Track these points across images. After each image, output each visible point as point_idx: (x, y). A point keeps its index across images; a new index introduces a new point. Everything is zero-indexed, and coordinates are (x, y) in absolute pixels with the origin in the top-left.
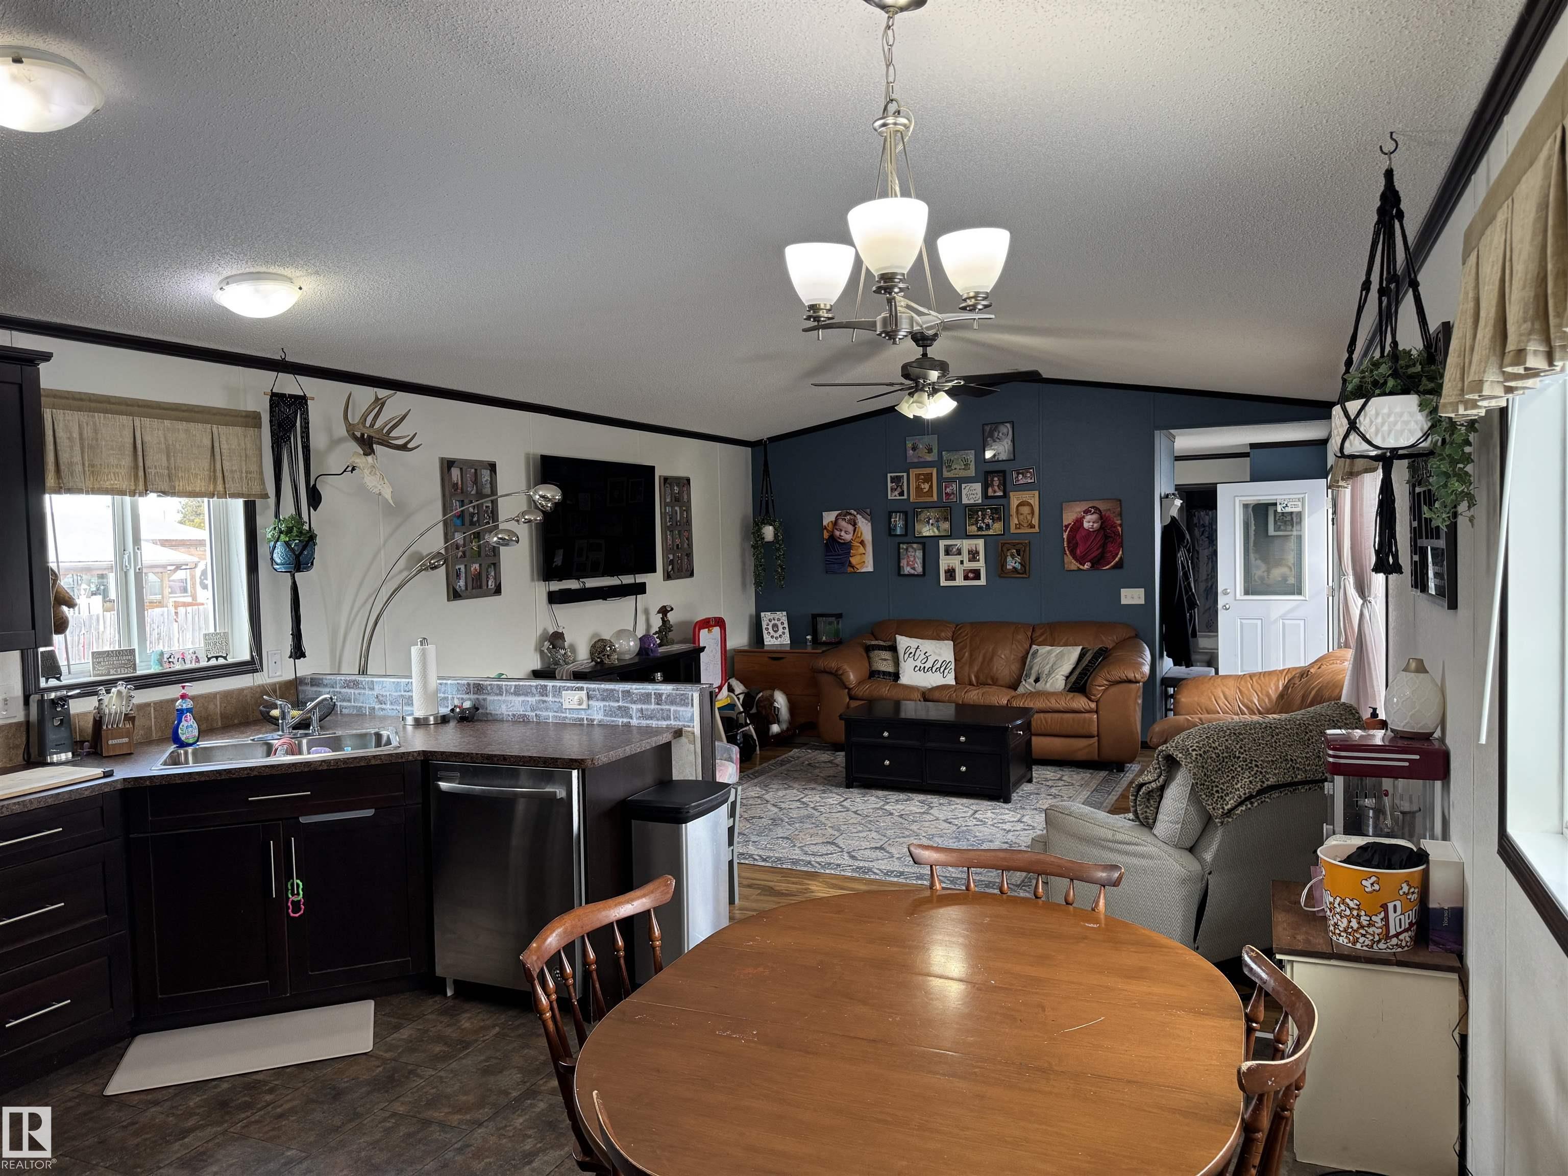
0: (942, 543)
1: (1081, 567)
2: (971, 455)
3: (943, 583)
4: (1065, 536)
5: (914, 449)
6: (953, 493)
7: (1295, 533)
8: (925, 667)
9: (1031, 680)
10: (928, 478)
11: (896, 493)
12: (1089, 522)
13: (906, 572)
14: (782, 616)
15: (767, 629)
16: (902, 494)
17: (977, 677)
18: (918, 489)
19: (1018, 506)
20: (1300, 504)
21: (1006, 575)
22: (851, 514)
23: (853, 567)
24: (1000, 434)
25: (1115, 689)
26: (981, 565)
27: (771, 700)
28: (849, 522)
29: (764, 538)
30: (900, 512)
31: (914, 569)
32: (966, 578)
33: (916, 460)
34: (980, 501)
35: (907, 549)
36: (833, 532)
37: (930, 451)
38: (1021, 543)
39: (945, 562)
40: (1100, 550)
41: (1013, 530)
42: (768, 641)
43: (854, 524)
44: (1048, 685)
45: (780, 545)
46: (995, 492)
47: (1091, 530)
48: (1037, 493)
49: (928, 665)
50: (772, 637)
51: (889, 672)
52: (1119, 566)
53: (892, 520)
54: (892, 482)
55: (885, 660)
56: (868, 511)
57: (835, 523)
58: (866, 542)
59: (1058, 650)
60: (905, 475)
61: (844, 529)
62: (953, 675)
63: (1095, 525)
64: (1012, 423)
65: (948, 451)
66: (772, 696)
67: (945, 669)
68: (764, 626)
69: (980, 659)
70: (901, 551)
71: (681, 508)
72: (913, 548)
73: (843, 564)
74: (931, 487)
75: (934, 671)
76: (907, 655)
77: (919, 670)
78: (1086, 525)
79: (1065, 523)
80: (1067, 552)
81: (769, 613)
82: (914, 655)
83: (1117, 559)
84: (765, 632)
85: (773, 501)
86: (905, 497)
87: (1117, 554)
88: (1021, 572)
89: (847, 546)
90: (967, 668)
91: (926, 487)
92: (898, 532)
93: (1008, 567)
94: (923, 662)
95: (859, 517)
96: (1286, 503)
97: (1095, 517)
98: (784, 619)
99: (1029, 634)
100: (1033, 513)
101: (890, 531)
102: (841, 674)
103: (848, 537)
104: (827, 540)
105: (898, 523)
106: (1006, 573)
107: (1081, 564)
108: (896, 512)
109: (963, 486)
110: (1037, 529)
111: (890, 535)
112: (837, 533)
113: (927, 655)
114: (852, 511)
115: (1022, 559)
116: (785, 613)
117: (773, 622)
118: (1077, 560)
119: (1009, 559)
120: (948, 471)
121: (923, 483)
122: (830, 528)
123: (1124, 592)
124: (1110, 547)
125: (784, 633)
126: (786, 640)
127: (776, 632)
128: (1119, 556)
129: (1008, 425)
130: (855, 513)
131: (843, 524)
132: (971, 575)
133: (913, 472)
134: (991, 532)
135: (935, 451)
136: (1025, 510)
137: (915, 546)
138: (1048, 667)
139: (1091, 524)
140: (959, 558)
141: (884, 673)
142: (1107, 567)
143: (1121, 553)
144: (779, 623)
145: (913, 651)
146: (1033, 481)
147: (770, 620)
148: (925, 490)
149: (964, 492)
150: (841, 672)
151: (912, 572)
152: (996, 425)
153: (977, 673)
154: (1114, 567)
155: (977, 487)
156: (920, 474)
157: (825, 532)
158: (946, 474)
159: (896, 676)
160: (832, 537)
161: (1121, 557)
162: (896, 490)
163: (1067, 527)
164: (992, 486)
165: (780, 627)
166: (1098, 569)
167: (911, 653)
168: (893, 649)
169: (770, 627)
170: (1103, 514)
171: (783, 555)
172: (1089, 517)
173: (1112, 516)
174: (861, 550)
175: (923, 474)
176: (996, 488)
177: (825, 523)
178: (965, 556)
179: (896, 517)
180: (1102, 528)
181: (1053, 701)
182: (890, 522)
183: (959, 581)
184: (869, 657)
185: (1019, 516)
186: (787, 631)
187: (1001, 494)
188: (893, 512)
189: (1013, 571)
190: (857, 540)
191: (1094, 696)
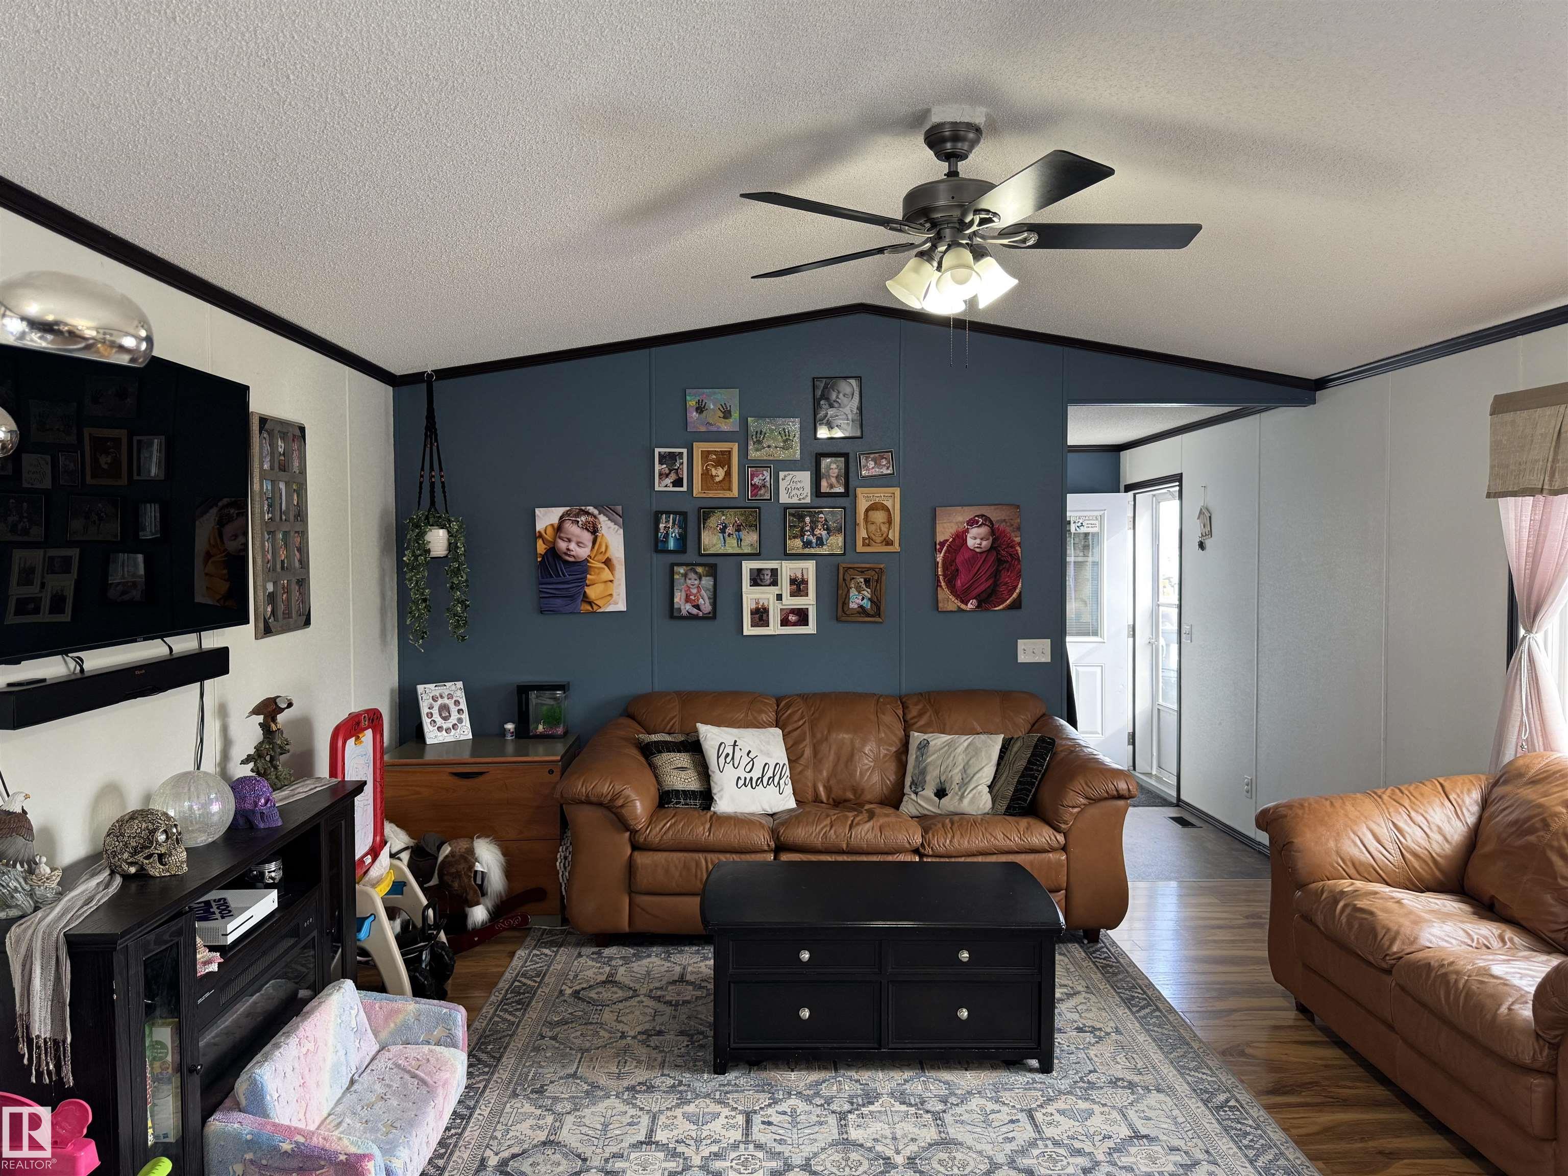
0: (748, 566)
1: (963, 606)
2: (794, 426)
3: (748, 630)
4: (940, 558)
5: (700, 409)
6: (764, 486)
7: (1090, 559)
8: (751, 779)
9: (929, 792)
10: (723, 459)
11: (668, 481)
12: (975, 538)
13: (684, 613)
14: (456, 690)
15: (430, 715)
16: (678, 483)
17: (828, 789)
18: (707, 476)
19: (867, 511)
20: (1097, 522)
21: (849, 619)
22: (588, 513)
23: (590, 603)
24: (841, 396)
25: (1095, 811)
28: (585, 527)
29: (429, 551)
30: (675, 513)
31: (697, 607)
32: (785, 622)
33: (703, 429)
34: (808, 500)
35: (685, 575)
36: (554, 542)
37: (727, 414)
38: (873, 569)
39: (751, 596)
40: (990, 582)
41: (860, 548)
42: (433, 736)
43: (594, 531)
44: (966, 801)
45: (460, 564)
46: (832, 486)
47: (978, 550)
48: (897, 491)
49: (756, 774)
50: (440, 729)
51: (693, 792)
52: (1017, 605)
53: (662, 526)
54: (661, 463)
55: (683, 769)
56: (619, 509)
57: (559, 529)
58: (615, 562)
59: (964, 741)
60: (685, 451)
61: (574, 539)
62: (789, 786)
63: (984, 543)
64: (859, 378)
65: (759, 416)
67: (780, 779)
68: (424, 710)
69: (832, 757)
70: (676, 577)
71: (287, 484)
72: (696, 573)
73: (572, 598)
74: (728, 474)
75: (765, 783)
76: (722, 760)
77: (745, 784)
78: (971, 543)
79: (940, 538)
80: (943, 584)
81: (432, 686)
82: (733, 758)
83: (1015, 595)
84: (426, 721)
85: (443, 483)
86: (684, 488)
87: (1015, 588)
88: (872, 613)
89: (581, 569)
90: (809, 773)
91: (720, 473)
92: (671, 545)
93: (853, 606)
94: (748, 769)
95: (602, 518)
97: (983, 530)
98: (461, 696)
99: (900, 712)
100: (890, 522)
101: (659, 546)
103: (582, 553)
104: (543, 556)
105: (669, 528)
106: (848, 615)
107: (962, 602)
108: (668, 513)
109: (782, 474)
110: (896, 547)
111: (657, 551)
112: (562, 545)
113: (752, 755)
114: (591, 509)
115: (874, 593)
116: (460, 684)
117: (440, 701)
118: (957, 596)
119: (853, 592)
120: (757, 450)
121: (715, 467)
122: (549, 536)
123: (1022, 644)
124: (1005, 577)
125: (460, 720)
126: (465, 732)
127: (445, 719)
128: (1018, 591)
129: (853, 382)
130: (596, 512)
131: (572, 529)
132: (792, 618)
133: (699, 448)
134: (824, 550)
135: (736, 415)
136: (879, 517)
137: (700, 570)
138: (956, 770)
139: (978, 541)
140: (775, 590)
141: (686, 794)
142: (1001, 607)
143: (1020, 584)
144: (450, 703)
145: (729, 750)
146: (889, 472)
147: (434, 699)
148: (718, 479)
149: (783, 485)
150: (620, 802)
151: (695, 611)
152: (831, 382)
153: (828, 781)
154: (1010, 607)
155: (804, 478)
156: (709, 452)
157: (540, 542)
158: (753, 454)
159: (706, 797)
160: (553, 553)
161: (1020, 593)
162: (667, 476)
163: (942, 544)
164: (828, 477)
165: (454, 709)
166: (987, 610)
167: (727, 755)
168: (694, 747)
169: (435, 711)
170: (996, 526)
171: (466, 581)
172: (974, 531)
173: (1008, 530)
174: (606, 574)
175: (715, 452)
176: (833, 480)
177: (540, 527)
178: (785, 586)
179: (667, 522)
180: (992, 548)
182: (657, 529)
183: (774, 628)
184: (653, 767)
185: (869, 526)
186: (465, 716)
187: (840, 489)
188: (662, 513)
189: (858, 613)
190: (600, 557)
191: (1066, 823)
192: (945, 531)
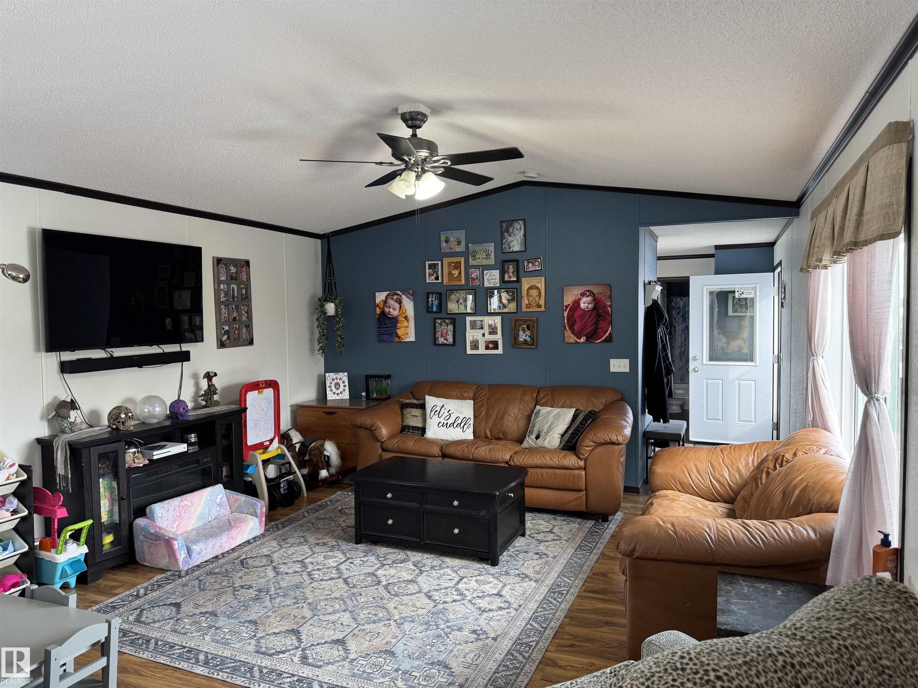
0: (468, 319)
1: (578, 340)
2: (491, 247)
3: (469, 351)
4: (566, 314)
5: (447, 241)
6: (477, 278)
7: (748, 314)
8: (447, 423)
9: (533, 436)
10: (457, 266)
11: (433, 277)
12: (585, 303)
13: (440, 342)
14: (344, 376)
15: (330, 387)
16: (437, 278)
17: (491, 432)
18: (450, 274)
19: (528, 290)
20: (753, 292)
22: (397, 294)
23: (399, 337)
24: (515, 230)
25: (599, 450)
26: (498, 337)
27: (321, 449)
28: (396, 301)
29: (326, 313)
30: (436, 293)
31: (446, 339)
32: (487, 348)
33: (448, 251)
34: (498, 285)
35: (441, 324)
36: (384, 308)
37: (459, 243)
38: (530, 320)
39: (471, 335)
40: (594, 326)
41: (524, 309)
42: (330, 396)
43: (400, 302)
44: (546, 441)
45: (340, 319)
46: (510, 277)
47: (586, 310)
48: (543, 279)
49: (451, 421)
50: (334, 393)
51: (418, 427)
52: (609, 340)
53: (430, 300)
54: (429, 269)
55: (416, 416)
56: (411, 292)
57: (385, 302)
58: (409, 317)
59: (556, 411)
60: (439, 262)
61: (392, 307)
62: (471, 429)
63: (590, 306)
64: (524, 220)
65: (474, 243)
66: (323, 445)
67: (465, 425)
68: (328, 384)
69: (494, 415)
70: (437, 325)
71: (238, 286)
72: (446, 323)
73: (391, 335)
74: (460, 273)
75: (455, 426)
76: (432, 413)
77: (443, 426)
78: (582, 306)
79: (566, 303)
80: (567, 328)
81: (332, 374)
82: (439, 413)
83: (607, 334)
84: (328, 389)
85: (335, 282)
86: (440, 281)
87: (607, 330)
88: (530, 343)
89: (394, 321)
90: (483, 424)
91: (456, 273)
92: (435, 309)
93: (521, 340)
94: (446, 418)
95: (403, 296)
96: (742, 291)
97: (589, 299)
98: (346, 379)
99: (535, 396)
100: (540, 295)
101: (429, 310)
102: (375, 430)
103: (395, 313)
104: (379, 315)
105: (433, 301)
106: (518, 345)
107: (578, 338)
108: (433, 293)
109: (485, 272)
110: (543, 309)
111: (428, 312)
112: (387, 310)
113: (450, 412)
114: (399, 292)
115: (531, 333)
116: (346, 374)
117: (336, 381)
118: (575, 335)
119: (521, 332)
120: (474, 260)
121: (454, 270)
122: (381, 306)
123: (613, 362)
124: (602, 324)
125: (344, 390)
126: (346, 395)
127: (337, 389)
128: (609, 332)
129: (521, 222)
130: (401, 294)
131: (391, 302)
132: (491, 346)
133: (446, 261)
134: (505, 310)
135: (463, 243)
136: (534, 292)
137: (447, 321)
138: (547, 426)
139: (586, 305)
140: (482, 331)
141: (414, 428)
142: (599, 341)
143: (610, 329)
144: (341, 382)
145: (438, 409)
146: (540, 269)
147: (333, 380)
148: (455, 276)
149: (486, 278)
150: (374, 428)
151: (445, 342)
152: (511, 223)
153: (491, 428)
154: (605, 341)
155: (496, 273)
156: (451, 262)
157: (378, 308)
158: (472, 262)
159: (423, 430)
160: (383, 313)
161: (610, 333)
162: (432, 275)
163: (567, 307)
164: (508, 272)
165: (342, 385)
166: (591, 342)
167: (437, 411)
168: (422, 407)
169: (333, 385)
170: (596, 296)
171: (342, 326)
172: (584, 299)
173: (603, 298)
174: (405, 324)
175: (453, 262)
176: (511, 274)
177: (378, 301)
178: (486, 330)
179: (432, 298)
180: (594, 308)
181: (548, 459)
182: (428, 301)
183: (482, 351)
184: (402, 414)
185: (529, 298)
186: (347, 388)
187: (515, 279)
188: (430, 293)
189: (524, 343)
190: (402, 315)
191: (583, 455)
192: (568, 300)
